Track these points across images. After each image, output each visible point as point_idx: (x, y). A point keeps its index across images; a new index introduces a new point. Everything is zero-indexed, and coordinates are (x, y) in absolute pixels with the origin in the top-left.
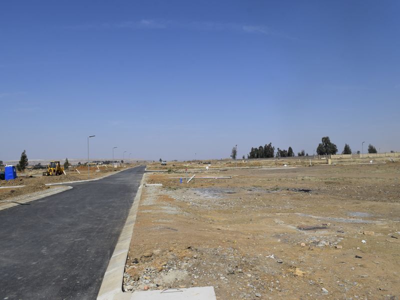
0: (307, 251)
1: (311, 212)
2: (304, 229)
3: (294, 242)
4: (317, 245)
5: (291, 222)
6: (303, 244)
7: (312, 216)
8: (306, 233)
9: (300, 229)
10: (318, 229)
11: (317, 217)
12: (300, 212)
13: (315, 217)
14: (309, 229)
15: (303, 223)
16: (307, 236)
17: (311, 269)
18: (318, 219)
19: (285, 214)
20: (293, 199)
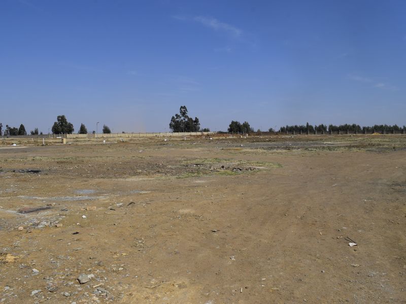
0: (24, 235)
1: (37, 193)
2: (26, 212)
3: (11, 228)
4: (36, 227)
5: (11, 206)
6: (21, 228)
7: (37, 198)
8: (26, 216)
9: (21, 212)
10: (42, 211)
11: (42, 198)
12: (24, 195)
13: (40, 198)
14: (31, 211)
15: (25, 206)
16: (27, 219)
17: (25, 252)
18: (43, 200)
19: (6, 198)
20: (18, 181)
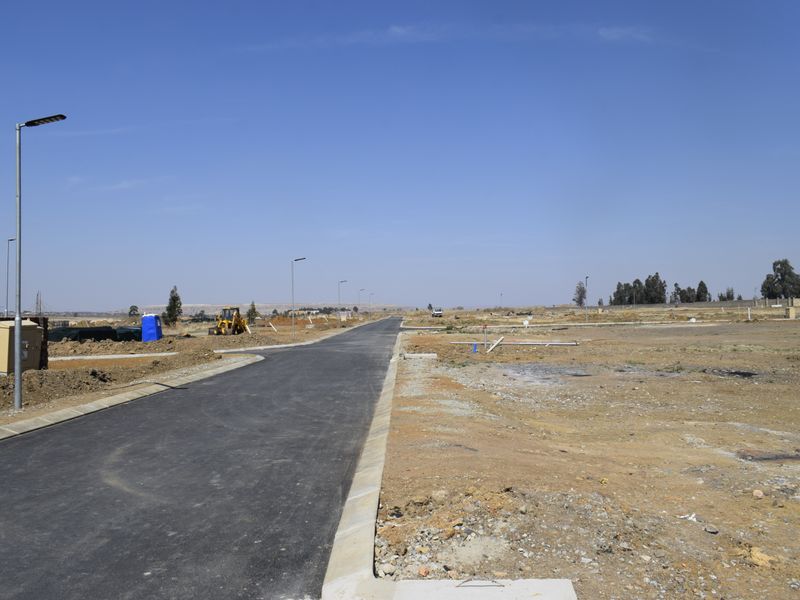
0: (770, 510)
1: (764, 420)
2: (754, 459)
3: (736, 487)
4: (791, 497)
5: (721, 443)
6: (758, 493)
7: (768, 430)
8: (760, 467)
9: (744, 457)
10: (788, 461)
11: (780, 433)
12: (739, 421)
13: (775, 432)
14: (765, 459)
15: (749, 445)
16: (764, 475)
17: (786, 550)
18: (782, 438)
19: (707, 423)
20: (718, 392)
